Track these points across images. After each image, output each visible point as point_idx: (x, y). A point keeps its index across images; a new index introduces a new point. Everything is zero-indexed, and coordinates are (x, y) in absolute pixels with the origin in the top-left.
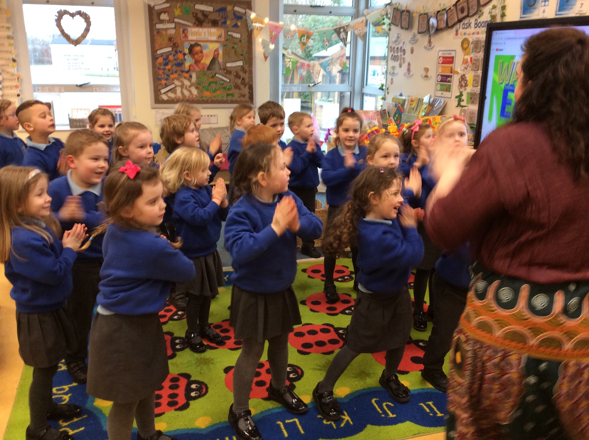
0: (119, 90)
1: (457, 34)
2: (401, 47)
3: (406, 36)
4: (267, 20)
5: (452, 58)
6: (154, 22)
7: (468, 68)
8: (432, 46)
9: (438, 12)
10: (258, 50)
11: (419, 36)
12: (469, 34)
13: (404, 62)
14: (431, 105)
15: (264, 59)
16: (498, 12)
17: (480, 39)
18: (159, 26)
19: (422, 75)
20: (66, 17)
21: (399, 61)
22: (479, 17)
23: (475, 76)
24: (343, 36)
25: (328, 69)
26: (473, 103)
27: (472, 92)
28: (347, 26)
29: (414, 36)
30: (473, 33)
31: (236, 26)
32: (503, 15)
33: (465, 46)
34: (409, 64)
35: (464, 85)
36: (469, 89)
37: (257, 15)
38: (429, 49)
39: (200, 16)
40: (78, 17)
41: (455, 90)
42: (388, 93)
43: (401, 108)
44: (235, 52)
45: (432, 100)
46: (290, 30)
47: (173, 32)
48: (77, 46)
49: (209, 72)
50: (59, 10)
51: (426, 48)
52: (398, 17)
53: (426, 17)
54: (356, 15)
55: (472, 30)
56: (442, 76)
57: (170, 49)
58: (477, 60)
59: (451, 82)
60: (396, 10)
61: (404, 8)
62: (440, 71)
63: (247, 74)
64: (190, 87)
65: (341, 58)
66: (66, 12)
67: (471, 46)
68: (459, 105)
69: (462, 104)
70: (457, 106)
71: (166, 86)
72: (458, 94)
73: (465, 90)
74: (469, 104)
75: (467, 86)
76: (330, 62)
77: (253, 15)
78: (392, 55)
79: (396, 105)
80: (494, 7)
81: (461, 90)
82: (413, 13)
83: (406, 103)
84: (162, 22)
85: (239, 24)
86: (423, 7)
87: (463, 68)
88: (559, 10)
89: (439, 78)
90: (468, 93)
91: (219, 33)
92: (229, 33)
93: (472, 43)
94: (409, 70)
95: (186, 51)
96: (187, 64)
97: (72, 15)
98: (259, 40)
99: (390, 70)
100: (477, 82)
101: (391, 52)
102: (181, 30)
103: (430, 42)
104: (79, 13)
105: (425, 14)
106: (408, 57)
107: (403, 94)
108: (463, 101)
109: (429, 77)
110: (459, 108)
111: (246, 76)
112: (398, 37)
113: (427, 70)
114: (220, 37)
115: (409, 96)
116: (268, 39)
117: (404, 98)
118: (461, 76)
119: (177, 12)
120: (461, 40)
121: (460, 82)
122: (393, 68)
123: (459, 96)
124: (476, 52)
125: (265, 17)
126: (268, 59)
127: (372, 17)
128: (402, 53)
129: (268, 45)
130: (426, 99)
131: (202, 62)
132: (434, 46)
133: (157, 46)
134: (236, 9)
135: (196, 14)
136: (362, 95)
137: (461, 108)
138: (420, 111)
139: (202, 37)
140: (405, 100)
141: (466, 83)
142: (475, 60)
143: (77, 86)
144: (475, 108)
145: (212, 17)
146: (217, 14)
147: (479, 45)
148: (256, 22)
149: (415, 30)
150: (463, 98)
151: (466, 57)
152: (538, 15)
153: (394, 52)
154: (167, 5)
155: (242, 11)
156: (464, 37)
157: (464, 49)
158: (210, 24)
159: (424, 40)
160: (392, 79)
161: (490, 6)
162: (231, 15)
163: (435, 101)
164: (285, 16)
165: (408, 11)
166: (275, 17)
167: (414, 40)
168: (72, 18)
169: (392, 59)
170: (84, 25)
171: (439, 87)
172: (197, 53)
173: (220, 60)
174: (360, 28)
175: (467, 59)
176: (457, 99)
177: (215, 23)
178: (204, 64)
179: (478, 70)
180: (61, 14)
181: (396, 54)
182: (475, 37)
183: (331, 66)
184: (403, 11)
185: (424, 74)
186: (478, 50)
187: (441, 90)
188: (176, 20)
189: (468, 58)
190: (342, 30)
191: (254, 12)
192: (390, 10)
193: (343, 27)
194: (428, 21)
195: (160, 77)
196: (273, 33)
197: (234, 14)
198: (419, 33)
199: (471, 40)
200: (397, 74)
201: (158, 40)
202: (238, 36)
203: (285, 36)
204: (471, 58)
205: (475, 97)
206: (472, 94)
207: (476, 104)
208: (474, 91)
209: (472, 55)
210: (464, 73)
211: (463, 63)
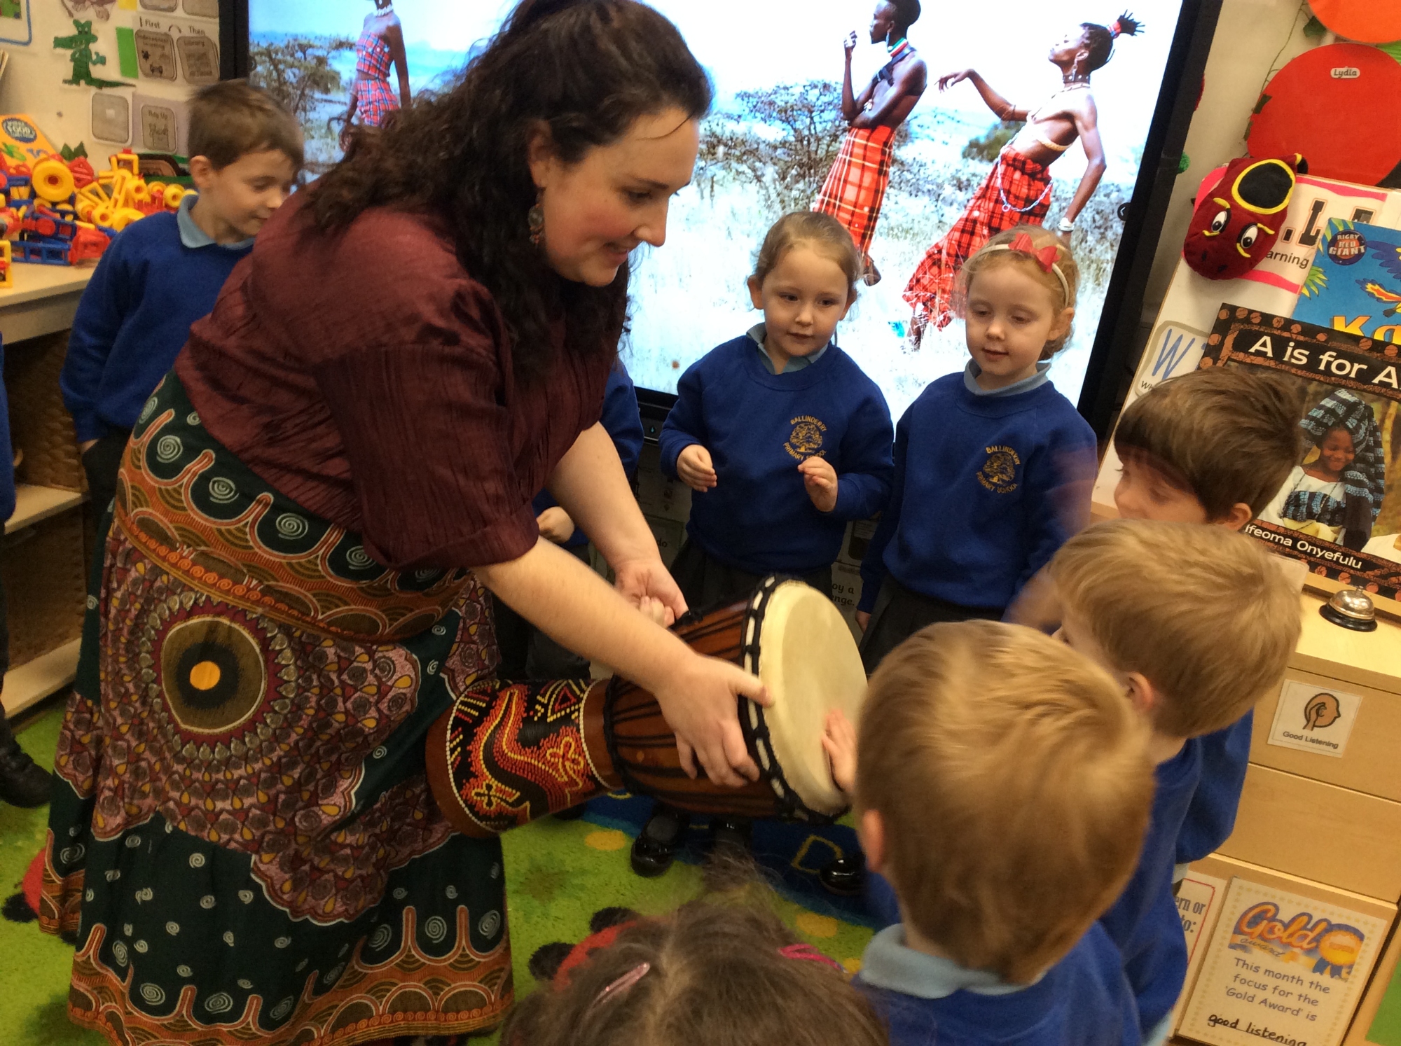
26: (156, 72)
27: (147, 28)
36: (128, 14)
41: (48, 15)
68: (81, 74)
69: (97, 72)
70: (74, 81)
72: (69, 31)
73: (105, 16)
74: (136, 77)
75: (112, 1)
81: (83, 17)
90: (121, 33)
108: (102, 61)
110: (84, 95)
123: (72, 39)
137: (93, 90)
150: (98, 47)
176: (68, 53)
205: (167, 50)
206: (145, 38)
207: (172, 78)
208: (157, 25)
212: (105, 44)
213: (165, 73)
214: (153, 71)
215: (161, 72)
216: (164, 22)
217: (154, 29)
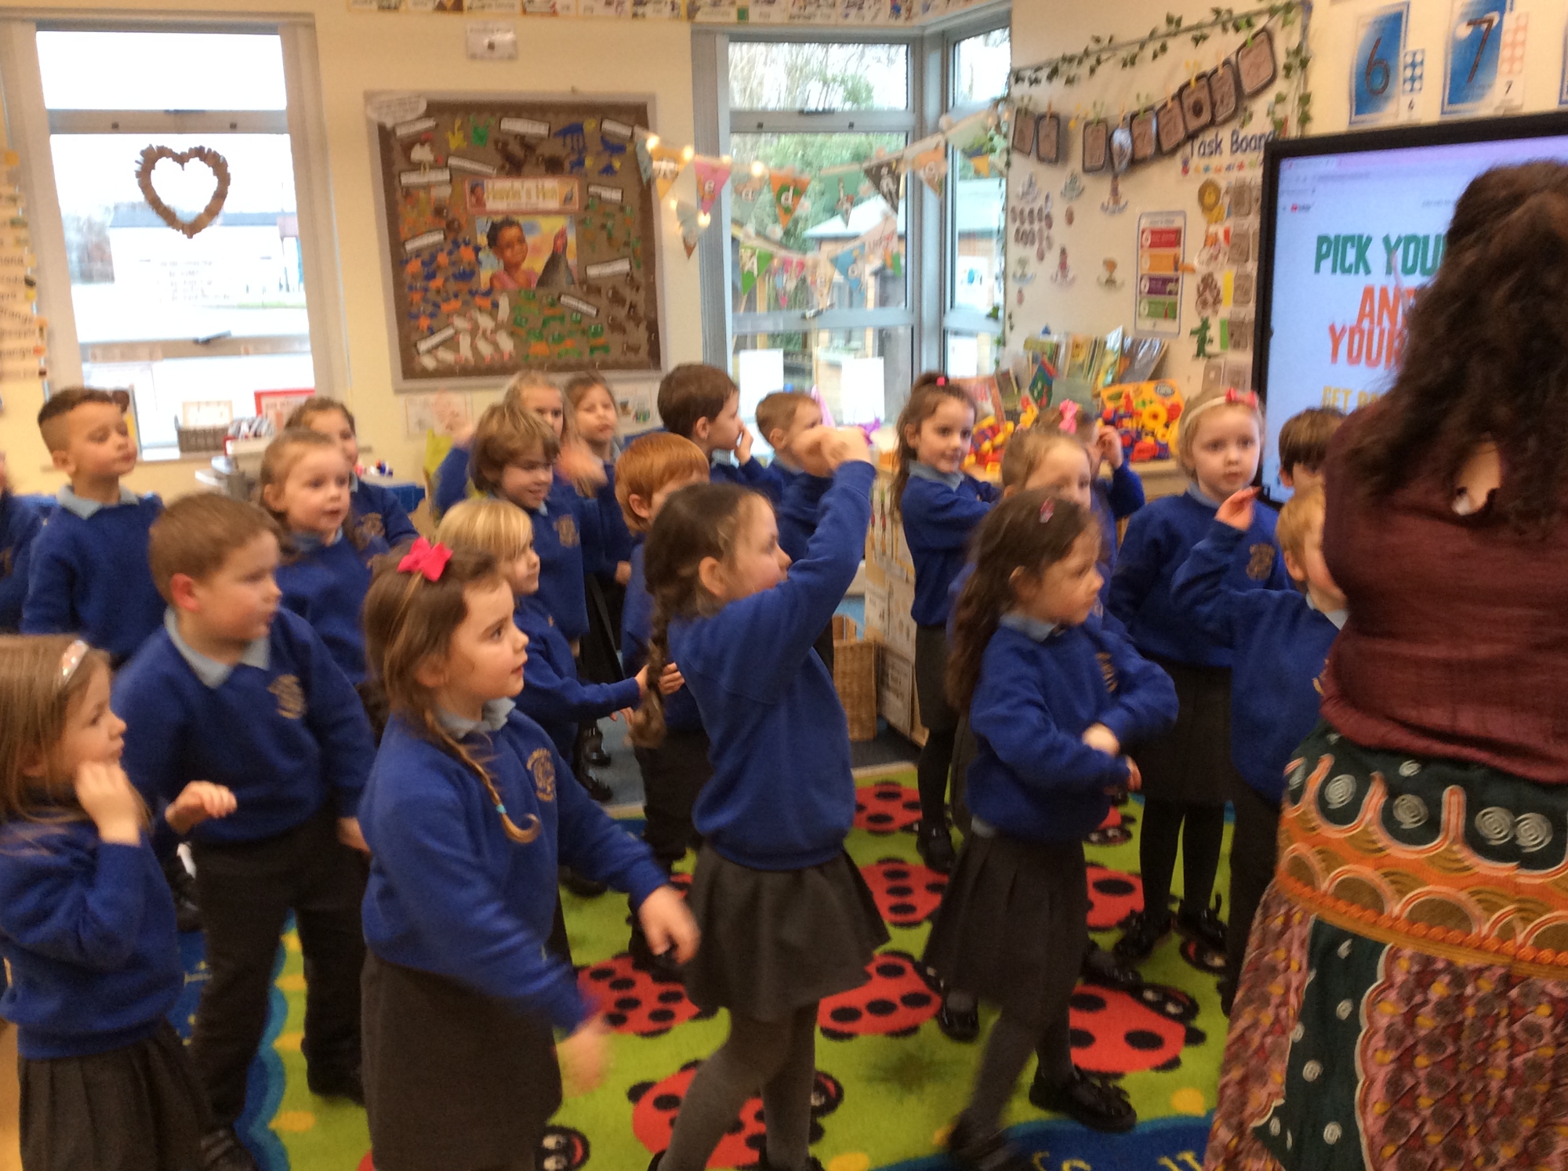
0: (308, 347)
1: (1185, 170)
2: (1040, 210)
3: (1052, 180)
4: (688, 153)
5: (1177, 233)
6: (396, 169)
7: (1221, 256)
8: (1122, 202)
9: (1134, 116)
10: (669, 229)
11: (1086, 180)
12: (1218, 170)
13: (1050, 246)
14: (1128, 355)
15: (685, 254)
16: (1290, 111)
17: (1248, 180)
18: (409, 179)
19: (1098, 279)
20: (164, 165)
21: (1037, 245)
22: (1243, 125)
23: (1238, 277)
24: (887, 185)
25: (853, 272)
26: (1237, 345)
27: (1234, 317)
28: (898, 161)
29: (1074, 179)
30: (1229, 168)
31: (608, 170)
32: (1305, 119)
33: (1210, 199)
34: (1063, 252)
36: (1226, 310)
37: (663, 141)
38: (1114, 212)
39: (515, 149)
40: (195, 162)
41: (1189, 316)
42: (1012, 328)
43: (1051, 367)
44: (610, 238)
45: (1128, 342)
46: (749, 177)
47: (445, 192)
48: (194, 236)
49: (541, 292)
50: (145, 147)
51: (1104, 208)
52: (1030, 132)
53: (1101, 129)
54: (918, 130)
55: (1225, 158)
56: (1151, 279)
57: (437, 237)
58: (1243, 236)
59: (1176, 294)
60: (1022, 114)
61: (1043, 108)
62: (1146, 265)
63: (642, 292)
64: (494, 332)
65: (884, 243)
66: (163, 152)
67: (1226, 201)
68: (1201, 351)
69: (1210, 349)
70: (1198, 355)
71: (432, 332)
72: (1197, 324)
73: (1216, 312)
74: (1226, 349)
75: (1220, 302)
76: (855, 253)
77: (652, 142)
78: (1018, 231)
79: (1035, 360)
80: (1280, 99)
81: (1205, 314)
82: (1068, 120)
83: (1062, 351)
84: (416, 167)
85: (617, 165)
86: (1095, 105)
87: (1207, 257)
88: (1451, 102)
89: (1145, 285)
91: (566, 190)
92: (592, 189)
93: (1227, 192)
94: (1063, 266)
95: (482, 240)
96: (485, 275)
97: (181, 159)
98: (670, 204)
99: (1013, 268)
100: (1247, 293)
101: (1014, 220)
102: (467, 187)
103: (1115, 192)
104: (199, 153)
105: (1099, 122)
106: (1060, 232)
107: (1052, 328)
108: (1211, 341)
109: (1119, 281)
110: (1202, 363)
111: (640, 298)
112: (1031, 184)
113: (1111, 265)
114: (568, 199)
115: (1067, 334)
116: (692, 200)
117: (1054, 338)
118: (1203, 279)
119: (455, 141)
120: (1196, 187)
121: (1200, 294)
122: (1023, 262)
123: (1199, 329)
124: (1238, 214)
125: (682, 146)
126: (696, 252)
127: (962, 134)
128: (1044, 224)
129: (694, 217)
130: (1113, 341)
131: (525, 265)
132: (1126, 203)
133: (405, 231)
134: (609, 126)
135: (505, 144)
136: (943, 335)
137: (1205, 361)
138: (1099, 371)
139: (523, 203)
140: (1057, 347)
142: (1237, 235)
143: (196, 342)
144: (1244, 358)
145: (546, 150)
146: (559, 141)
147: (1246, 196)
148: (661, 159)
149: (1076, 163)
150: (1210, 334)
151: (1213, 229)
152: (1397, 115)
153: (1022, 222)
154: (429, 123)
155: (622, 130)
156: (1203, 178)
157: (1207, 208)
158: (543, 168)
159: (1099, 189)
160: (1020, 292)
161: (1270, 96)
162: (594, 145)
163: (1136, 345)
164: (736, 139)
165: (1055, 117)
166: (710, 144)
167: (1073, 190)
168: (178, 166)
169: (1017, 240)
170: (213, 183)
171: (1145, 308)
172: (510, 245)
173: (571, 258)
174: (932, 164)
175: (1216, 234)
176: (1195, 339)
177: (553, 166)
178: (530, 273)
179: (1247, 260)
180: (150, 158)
181: (1027, 226)
182: (1235, 176)
183: (860, 264)
184: (1042, 117)
185: (1105, 276)
186: (1245, 209)
187: (1151, 315)
188: (453, 162)
189: (1219, 230)
190: (884, 171)
191: (655, 132)
192: (1006, 115)
193: (889, 165)
194: (1109, 139)
195: (414, 310)
196: (707, 187)
197: (602, 138)
198: (1086, 170)
199: (1223, 185)
200: (1033, 277)
201: (408, 214)
202: (615, 195)
203: (737, 192)
204: (1227, 233)
205: (1240, 331)
206: (1233, 324)
208: (1239, 315)
209: (1229, 223)
210: (1210, 269)
211: (1205, 245)
212: (1214, 332)
213: (1241, 345)
214: (1235, 344)
215: (1239, 344)
216: (1242, 311)
217: (1237, 318)
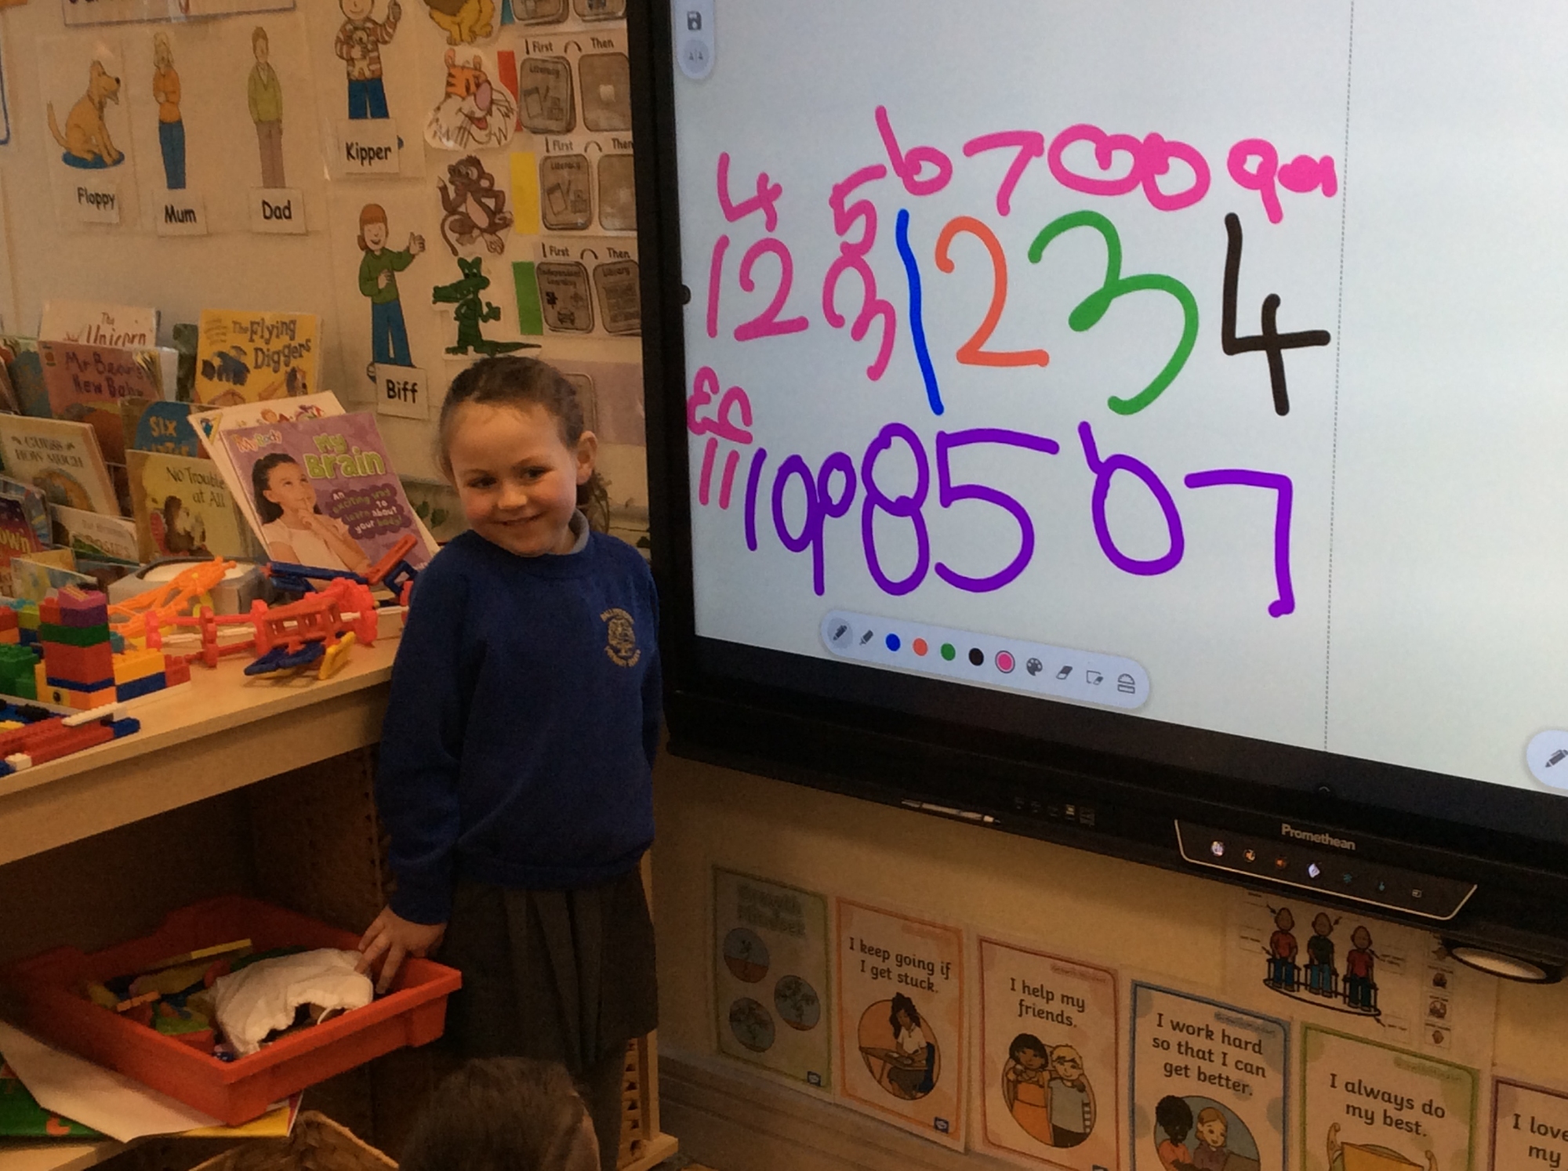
7: (496, 120)
23: (551, 165)
26: (566, 322)
27: (552, 258)
35: (481, 219)
36: (527, 242)
58: (557, 69)
68: (468, 337)
69: (490, 331)
70: (459, 348)
72: (456, 275)
73: (499, 248)
74: (540, 331)
75: (507, 224)
81: (468, 252)
87: (460, 120)
90: (520, 269)
108: (495, 313)
118: (454, 171)
121: (450, 207)
123: (456, 286)
124: (533, 19)
141: (499, 209)
142: (537, 68)
150: (489, 295)
151: (465, 54)
175: (477, 67)
176: (451, 308)
179: (569, 129)
204: (506, 60)
205: (581, 289)
206: (550, 273)
207: (589, 329)
208: (565, 252)
209: (510, 40)
210: (472, 149)
211: (448, 95)
212: (500, 292)
213: (578, 323)
214: (561, 321)
215: (572, 322)
216: (573, 246)
217: (562, 259)
